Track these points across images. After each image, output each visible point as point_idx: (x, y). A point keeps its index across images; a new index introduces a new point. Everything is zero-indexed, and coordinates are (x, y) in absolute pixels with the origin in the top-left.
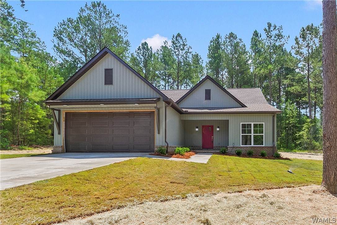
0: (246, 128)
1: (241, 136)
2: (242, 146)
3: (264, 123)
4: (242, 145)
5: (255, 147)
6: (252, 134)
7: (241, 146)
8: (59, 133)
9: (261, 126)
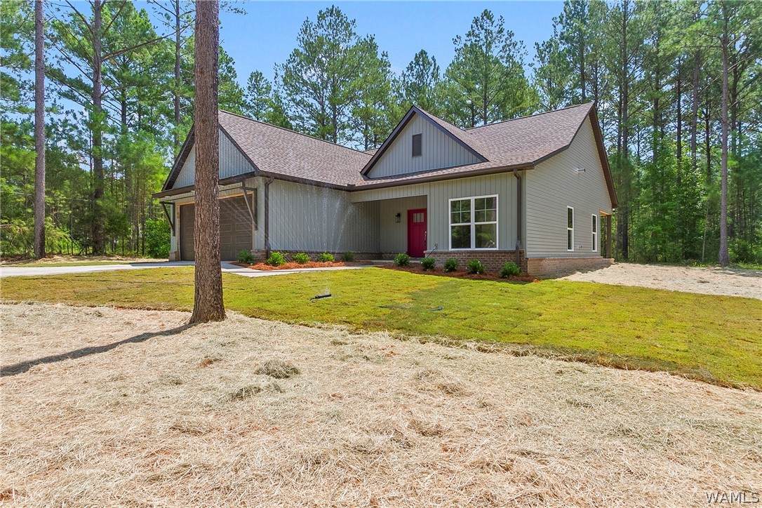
0: (460, 210)
1: (450, 228)
2: (453, 250)
3: (497, 196)
4: (452, 248)
5: (476, 252)
6: (473, 224)
7: (450, 249)
8: (174, 235)
9: (491, 202)
